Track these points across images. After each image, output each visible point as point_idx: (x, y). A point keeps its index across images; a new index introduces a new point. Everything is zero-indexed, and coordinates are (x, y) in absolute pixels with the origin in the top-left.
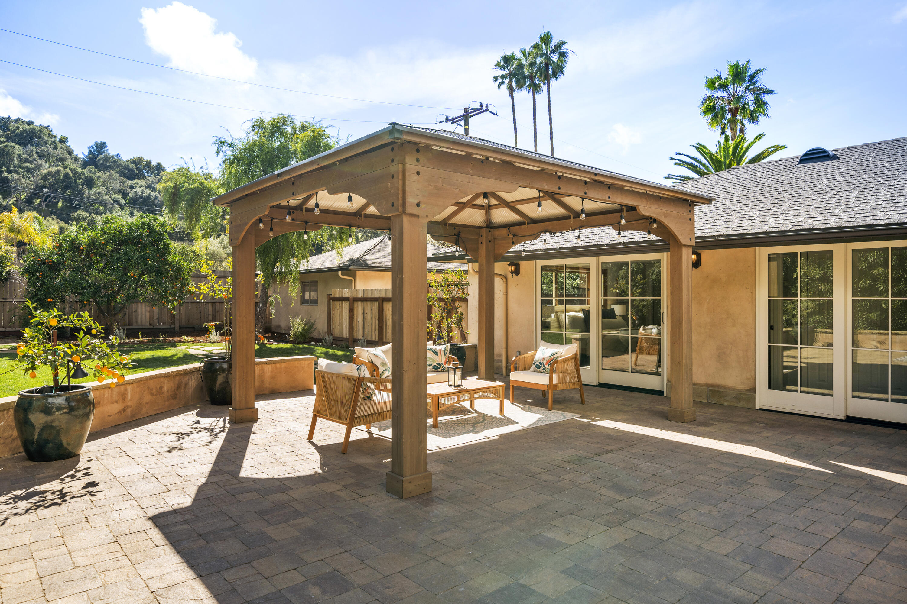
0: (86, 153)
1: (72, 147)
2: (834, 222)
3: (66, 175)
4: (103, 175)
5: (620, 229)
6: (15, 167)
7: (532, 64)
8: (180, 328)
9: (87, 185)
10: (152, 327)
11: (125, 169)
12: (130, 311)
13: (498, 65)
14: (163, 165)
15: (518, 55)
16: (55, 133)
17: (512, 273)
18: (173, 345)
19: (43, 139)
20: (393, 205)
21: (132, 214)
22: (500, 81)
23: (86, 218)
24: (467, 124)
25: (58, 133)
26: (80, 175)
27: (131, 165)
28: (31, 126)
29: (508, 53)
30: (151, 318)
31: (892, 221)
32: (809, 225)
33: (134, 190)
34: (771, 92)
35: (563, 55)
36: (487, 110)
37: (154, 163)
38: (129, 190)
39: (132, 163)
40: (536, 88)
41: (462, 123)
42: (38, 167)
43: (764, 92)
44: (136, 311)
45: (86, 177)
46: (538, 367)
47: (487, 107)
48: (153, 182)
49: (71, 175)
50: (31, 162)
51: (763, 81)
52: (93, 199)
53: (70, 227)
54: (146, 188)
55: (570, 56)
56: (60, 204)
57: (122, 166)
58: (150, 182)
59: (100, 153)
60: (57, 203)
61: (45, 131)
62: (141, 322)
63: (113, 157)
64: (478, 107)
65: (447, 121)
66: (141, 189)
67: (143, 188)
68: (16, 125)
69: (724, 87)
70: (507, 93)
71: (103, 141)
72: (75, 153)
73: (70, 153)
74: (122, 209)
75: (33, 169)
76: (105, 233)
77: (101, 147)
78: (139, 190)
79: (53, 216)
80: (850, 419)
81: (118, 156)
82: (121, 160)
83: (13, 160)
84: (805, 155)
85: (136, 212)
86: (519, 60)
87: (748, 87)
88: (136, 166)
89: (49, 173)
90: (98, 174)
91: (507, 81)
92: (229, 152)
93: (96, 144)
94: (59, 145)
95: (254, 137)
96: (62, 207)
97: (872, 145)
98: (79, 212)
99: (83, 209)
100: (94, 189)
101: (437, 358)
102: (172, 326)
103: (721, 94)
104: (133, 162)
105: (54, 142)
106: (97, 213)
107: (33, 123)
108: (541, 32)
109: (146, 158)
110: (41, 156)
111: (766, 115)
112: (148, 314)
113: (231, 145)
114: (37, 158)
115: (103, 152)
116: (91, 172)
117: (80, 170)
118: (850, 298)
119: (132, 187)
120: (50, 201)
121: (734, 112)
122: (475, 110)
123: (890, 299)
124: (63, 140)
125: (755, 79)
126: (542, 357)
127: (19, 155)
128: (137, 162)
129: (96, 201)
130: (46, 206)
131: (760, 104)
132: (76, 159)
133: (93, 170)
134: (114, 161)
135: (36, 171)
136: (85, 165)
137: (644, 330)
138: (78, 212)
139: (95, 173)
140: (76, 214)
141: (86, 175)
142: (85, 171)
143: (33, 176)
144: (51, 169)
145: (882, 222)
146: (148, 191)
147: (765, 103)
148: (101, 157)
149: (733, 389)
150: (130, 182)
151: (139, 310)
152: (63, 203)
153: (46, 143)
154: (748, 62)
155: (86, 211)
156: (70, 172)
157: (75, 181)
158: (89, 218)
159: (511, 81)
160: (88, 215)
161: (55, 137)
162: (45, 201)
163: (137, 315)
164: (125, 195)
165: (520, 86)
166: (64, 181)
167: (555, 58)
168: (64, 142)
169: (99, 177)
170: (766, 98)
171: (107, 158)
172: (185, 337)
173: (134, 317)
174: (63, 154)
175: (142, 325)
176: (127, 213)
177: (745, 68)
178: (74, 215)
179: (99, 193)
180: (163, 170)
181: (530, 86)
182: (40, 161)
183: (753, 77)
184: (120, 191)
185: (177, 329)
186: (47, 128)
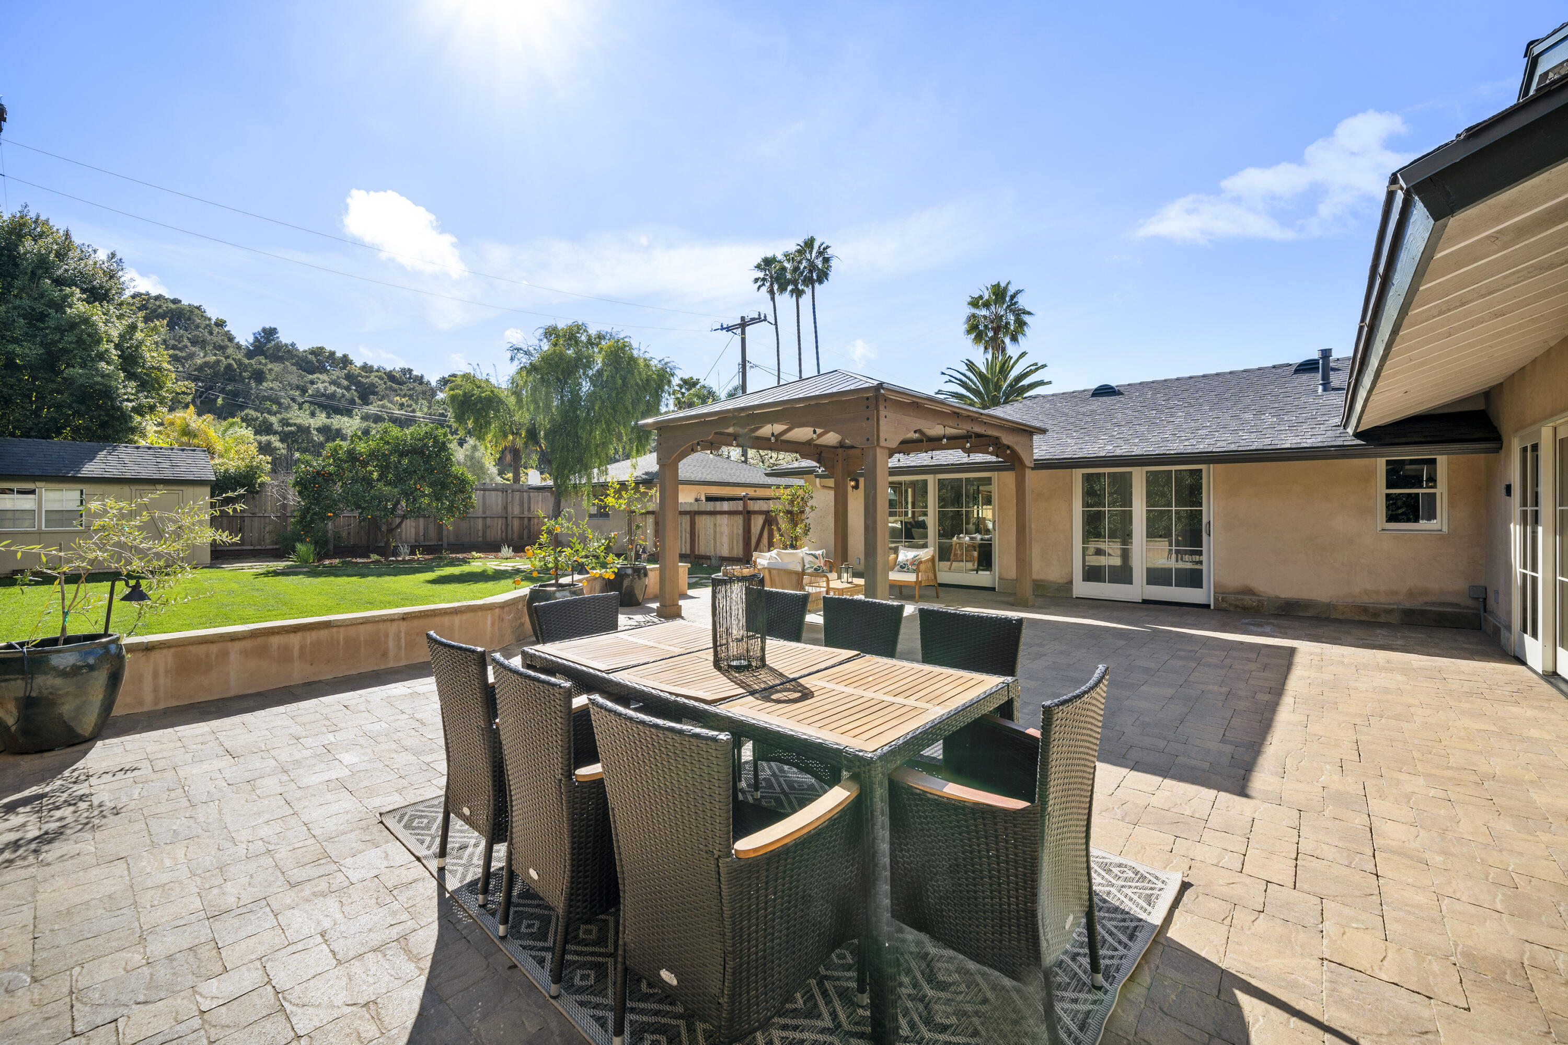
0: (251, 340)
1: (232, 332)
2: (1137, 451)
3: (229, 367)
4: (277, 367)
5: (968, 452)
7: (796, 269)
8: (448, 545)
9: (254, 378)
10: (418, 544)
11: (303, 360)
13: (758, 267)
14: (351, 357)
15: (780, 257)
16: (209, 314)
17: (853, 487)
18: (465, 561)
19: (194, 321)
20: (868, 439)
21: (313, 414)
22: (759, 283)
23: (257, 418)
24: (743, 333)
25: (213, 313)
26: (246, 366)
27: (310, 356)
28: (179, 305)
29: (769, 255)
31: (1179, 451)
32: (1118, 452)
33: (315, 386)
34: (1029, 313)
35: (826, 260)
36: (765, 320)
37: (339, 354)
38: (309, 385)
39: (311, 354)
40: (798, 293)
41: (739, 331)
42: (191, 356)
43: (1024, 313)
45: (255, 370)
46: (901, 567)
47: (765, 317)
48: (338, 378)
49: (235, 366)
50: (181, 350)
51: (1023, 302)
52: (264, 396)
54: (330, 383)
55: (833, 263)
56: (220, 401)
57: (298, 356)
58: (334, 377)
59: (268, 340)
60: (215, 400)
61: (197, 311)
63: (286, 345)
64: (757, 316)
65: (722, 329)
66: (323, 385)
67: (327, 384)
68: (158, 303)
69: (987, 305)
70: (768, 296)
71: (273, 326)
72: (236, 340)
73: (231, 339)
74: (300, 409)
75: (183, 358)
76: (388, 443)
77: (270, 333)
78: (321, 386)
79: (212, 415)
80: (1145, 602)
81: (293, 345)
82: (297, 350)
84: (1096, 390)
85: (317, 412)
86: (780, 262)
87: (1008, 307)
88: (316, 357)
89: (206, 364)
90: (270, 366)
91: (768, 284)
92: (525, 360)
93: (264, 330)
94: (216, 330)
95: (546, 346)
96: (223, 405)
97: (1147, 383)
99: (251, 408)
100: (264, 384)
101: (817, 561)
102: (455, 542)
103: (984, 312)
104: (313, 352)
105: (209, 325)
106: (270, 412)
107: (180, 301)
108: (807, 237)
109: (329, 348)
110: (194, 342)
111: (1024, 335)
113: (526, 353)
114: (189, 344)
115: (273, 340)
116: (260, 363)
117: (246, 361)
118: (1145, 508)
119: (312, 383)
120: (206, 398)
121: (996, 330)
122: (752, 319)
123: (1174, 508)
124: (220, 324)
125: (1015, 300)
126: (905, 559)
128: (317, 352)
129: (269, 399)
130: (201, 402)
131: (1021, 324)
132: (238, 347)
133: (264, 361)
134: (289, 351)
135: (187, 360)
136: (250, 354)
137: (958, 538)
138: (246, 411)
139: (265, 365)
141: (255, 367)
142: (253, 362)
143: (184, 366)
144: (207, 359)
145: (1172, 452)
146: (333, 388)
147: (1025, 324)
148: (269, 345)
149: (1055, 583)
150: (310, 377)
152: (224, 399)
153: (198, 327)
154: (1009, 283)
155: (256, 410)
156: (233, 363)
157: (240, 373)
158: (261, 419)
159: (772, 285)
160: (259, 415)
161: (210, 319)
162: (200, 397)
164: (304, 391)
165: (782, 289)
166: (225, 373)
167: (819, 263)
168: (222, 326)
169: (271, 370)
170: (1026, 318)
171: (279, 347)
172: (474, 553)
174: (223, 340)
176: (307, 413)
177: (1005, 289)
178: (240, 414)
179: (271, 389)
180: (351, 363)
181: (792, 291)
182: (194, 349)
183: (1013, 297)
184: (298, 387)
185: (445, 546)
186: (198, 308)
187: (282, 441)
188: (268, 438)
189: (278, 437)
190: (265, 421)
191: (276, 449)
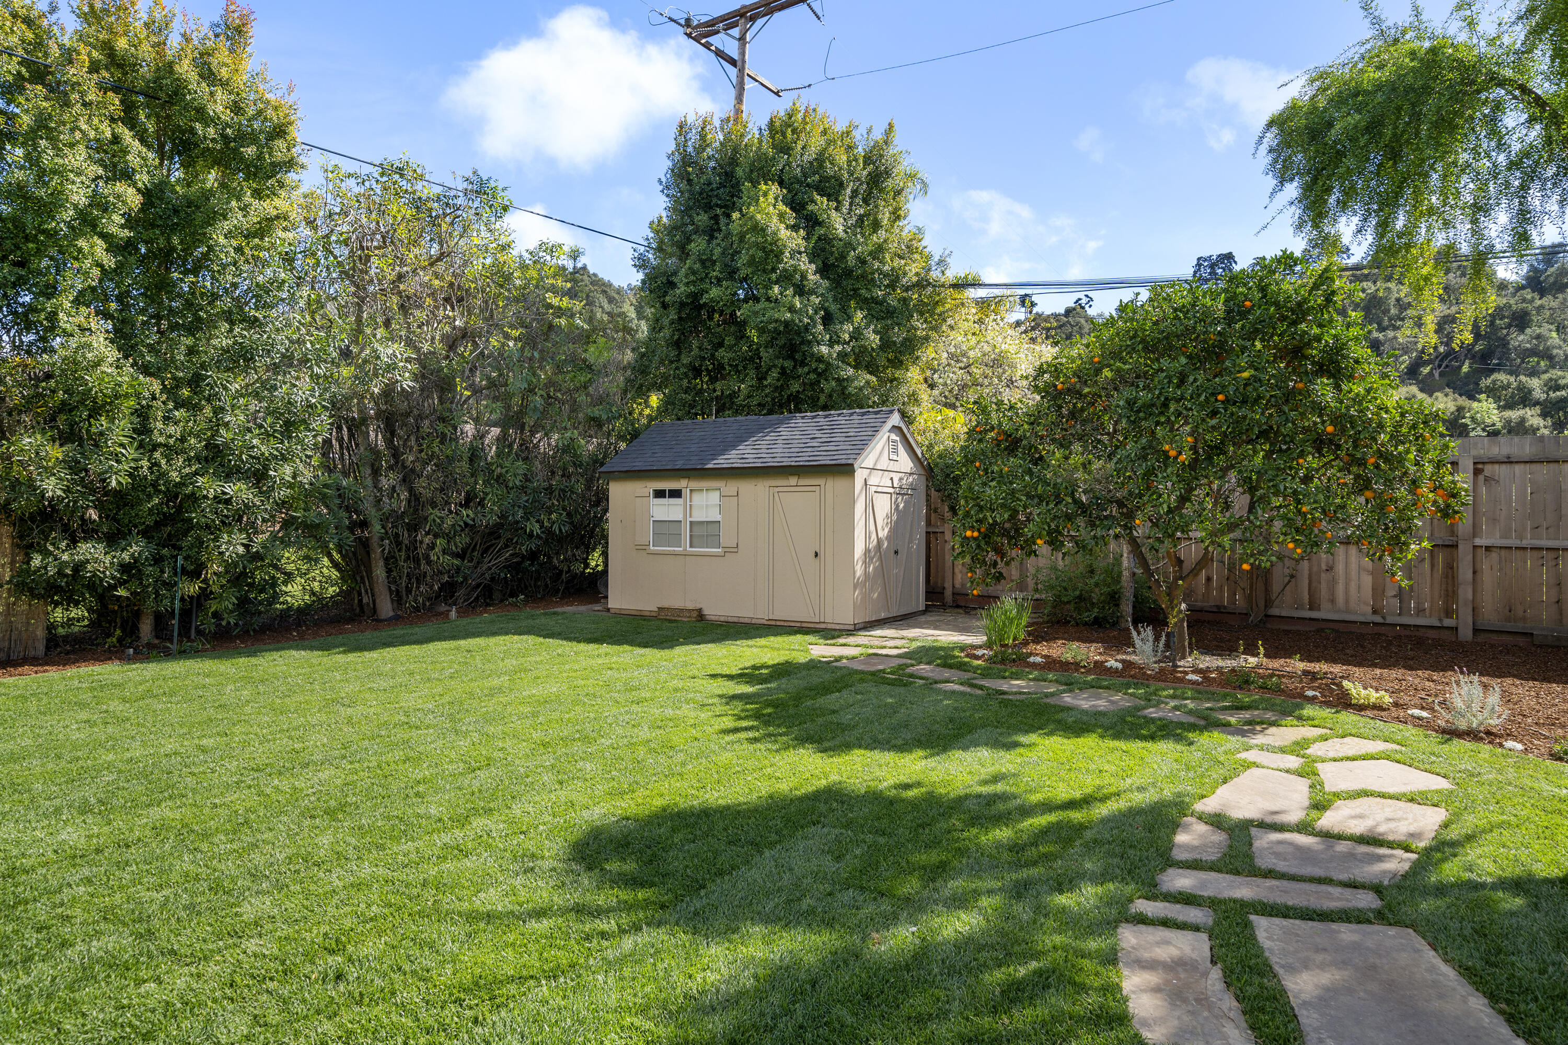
0: (1524, 272)
4: (1550, 302)
6: (1390, 319)
8: (1476, 631)
9: (1516, 326)
10: (1378, 619)
12: (1315, 569)
23: (1509, 385)
26: (1503, 310)
30: (1378, 591)
44: (1330, 569)
45: (1515, 312)
52: (1527, 349)
53: (1475, 405)
56: (1465, 368)
60: (1460, 367)
62: (1347, 601)
77: (1553, 252)
79: (1447, 390)
83: (1389, 310)
90: (1538, 303)
96: (1467, 374)
98: (1495, 376)
99: (1504, 371)
100: (1528, 331)
102: (1448, 622)
106: (1533, 373)
112: (1367, 580)
115: (1556, 262)
116: (1524, 300)
117: (1504, 302)
120: (1447, 366)
127: (1398, 300)
129: (1534, 352)
130: (1440, 375)
132: (1502, 286)
133: (1529, 297)
136: (1518, 291)
139: (1532, 301)
140: (1489, 381)
141: (1516, 307)
142: (1513, 301)
148: (1551, 271)
151: (1340, 568)
152: (1470, 366)
155: (1511, 373)
157: (1494, 323)
158: (1514, 385)
160: (1512, 379)
162: (1440, 366)
163: (1333, 582)
169: (1540, 309)
173: (1324, 586)
175: (1348, 611)
178: (1486, 382)
179: (1538, 337)
185: (1466, 633)
187: (1544, 415)
188: (1521, 412)
189: (1538, 410)
190: (1521, 388)
191: (1535, 430)
